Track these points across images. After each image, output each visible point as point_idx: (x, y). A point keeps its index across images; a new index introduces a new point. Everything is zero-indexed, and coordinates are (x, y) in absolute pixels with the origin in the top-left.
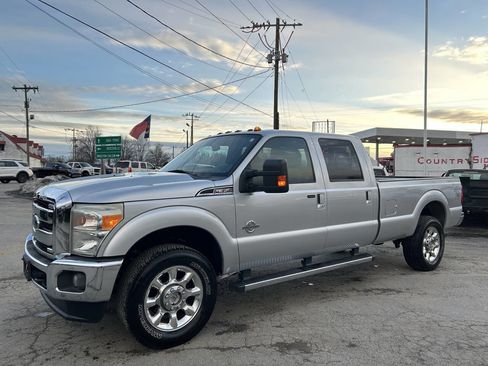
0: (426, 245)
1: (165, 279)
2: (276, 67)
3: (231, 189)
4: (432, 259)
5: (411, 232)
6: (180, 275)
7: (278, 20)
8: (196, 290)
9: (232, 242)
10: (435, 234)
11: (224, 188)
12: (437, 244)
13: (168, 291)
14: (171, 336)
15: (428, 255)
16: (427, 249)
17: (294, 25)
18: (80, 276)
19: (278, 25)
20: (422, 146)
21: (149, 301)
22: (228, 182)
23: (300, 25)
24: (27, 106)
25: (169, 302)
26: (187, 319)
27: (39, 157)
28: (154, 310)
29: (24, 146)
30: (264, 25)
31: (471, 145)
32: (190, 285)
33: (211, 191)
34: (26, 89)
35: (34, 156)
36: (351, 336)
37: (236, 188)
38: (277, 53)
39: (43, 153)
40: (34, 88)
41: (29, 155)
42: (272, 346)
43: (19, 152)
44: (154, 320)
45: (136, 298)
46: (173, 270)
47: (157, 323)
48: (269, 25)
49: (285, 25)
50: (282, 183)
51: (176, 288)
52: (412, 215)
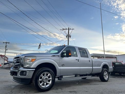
0: (105, 75)
1: (44, 75)
2: (68, 38)
3: (59, 56)
4: (106, 79)
5: (101, 72)
6: (47, 75)
7: (69, 28)
8: (51, 78)
9: (59, 68)
10: (107, 73)
11: (57, 56)
12: (107, 75)
13: (44, 78)
14: (44, 89)
15: (105, 78)
16: (105, 76)
17: (72, 29)
18: (25, 72)
19: (69, 29)
20: (104, 58)
21: (40, 80)
22: (58, 54)
23: (74, 29)
24: (6, 47)
25: (44, 80)
26: (48, 85)
27: (7, 60)
28: (41, 82)
29: (4, 57)
30: (65, 29)
31: (116, 58)
32: (49, 77)
33: (55, 56)
34: (6, 43)
35: (6, 60)
36: (86, 90)
37: (60, 56)
38: (68, 35)
39: (8, 60)
40: (8, 43)
41: (5, 60)
42: (68, 92)
43: (2, 59)
44: (41, 84)
45: (37, 78)
46: (46, 73)
47: (41, 85)
48: (67, 29)
49: (70, 29)
50: (70, 54)
51: (46, 77)
52: (100, 67)
